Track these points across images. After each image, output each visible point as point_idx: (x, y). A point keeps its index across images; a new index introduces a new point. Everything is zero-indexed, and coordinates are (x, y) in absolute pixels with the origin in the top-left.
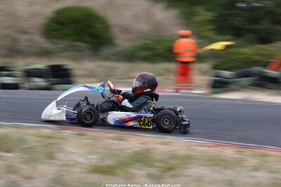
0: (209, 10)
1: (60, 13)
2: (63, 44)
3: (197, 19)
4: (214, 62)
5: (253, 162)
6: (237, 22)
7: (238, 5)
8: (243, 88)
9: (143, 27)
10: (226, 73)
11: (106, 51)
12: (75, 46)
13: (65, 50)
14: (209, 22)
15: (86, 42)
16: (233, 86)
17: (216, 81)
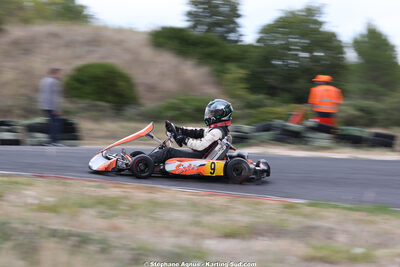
0: (242, 67)
1: (81, 70)
2: (83, 103)
3: (229, 76)
6: (272, 80)
7: (274, 62)
9: (169, 85)
10: (246, 128)
11: (130, 111)
12: (97, 106)
13: (85, 110)
14: (242, 80)
15: (107, 101)
16: (252, 141)
17: (235, 137)
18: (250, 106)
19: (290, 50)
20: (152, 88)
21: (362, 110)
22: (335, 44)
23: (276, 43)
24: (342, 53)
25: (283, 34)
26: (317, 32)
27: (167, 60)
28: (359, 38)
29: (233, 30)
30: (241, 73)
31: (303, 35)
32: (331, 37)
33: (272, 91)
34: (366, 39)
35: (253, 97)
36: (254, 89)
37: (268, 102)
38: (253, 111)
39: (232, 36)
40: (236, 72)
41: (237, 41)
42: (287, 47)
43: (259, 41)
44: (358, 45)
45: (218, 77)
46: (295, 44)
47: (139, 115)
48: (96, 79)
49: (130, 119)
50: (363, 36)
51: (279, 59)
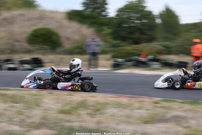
0: (109, 28)
1: (35, 31)
2: (37, 47)
3: (104, 32)
5: (137, 105)
6: (123, 34)
7: (123, 25)
8: (128, 67)
9: (76, 37)
10: (120, 60)
11: (59, 50)
12: (43, 48)
13: (38, 50)
14: (109, 34)
15: (49, 46)
16: (123, 66)
17: (115, 64)
18: (114, 46)
19: (131, 19)
20: (68, 39)
21: (165, 46)
22: (151, 16)
23: (125, 16)
24: (155, 20)
25: (128, 12)
26: (143, 11)
27: (75, 26)
28: (162, 13)
29: (104, 11)
30: (109, 31)
31: (137, 13)
32: (150, 13)
33: (124, 39)
34: (165, 13)
35: (115, 42)
36: (115, 38)
37: (122, 44)
38: (116, 49)
39: (104, 13)
40: (107, 30)
41: (106, 16)
42: (129, 18)
43: (117, 15)
44: (161, 16)
45: (99, 32)
46: (133, 17)
47: (63, 51)
48: (43, 35)
49: (59, 53)
50: (163, 12)
51: (126, 24)
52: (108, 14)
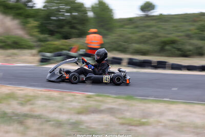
0: (36, 21)
3: (29, 25)
4: (39, 49)
6: (51, 27)
7: (52, 18)
8: (57, 62)
10: (48, 54)
14: (36, 27)
16: (52, 61)
17: (43, 59)
18: (40, 40)
19: (60, 12)
22: (83, 9)
23: (53, 8)
24: (86, 13)
25: (57, 3)
26: (74, 3)
28: (94, 5)
29: (30, 1)
30: (36, 23)
31: (66, 5)
32: (81, 5)
33: (52, 33)
34: (98, 6)
35: (42, 36)
36: (42, 32)
37: (50, 38)
38: (42, 44)
39: (30, 4)
40: (33, 23)
41: (32, 7)
42: (58, 10)
43: (44, 7)
44: (93, 9)
45: (24, 25)
46: (63, 9)
50: (96, 4)
51: (55, 16)
52: (35, 5)
